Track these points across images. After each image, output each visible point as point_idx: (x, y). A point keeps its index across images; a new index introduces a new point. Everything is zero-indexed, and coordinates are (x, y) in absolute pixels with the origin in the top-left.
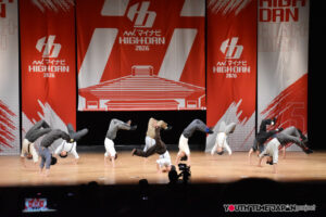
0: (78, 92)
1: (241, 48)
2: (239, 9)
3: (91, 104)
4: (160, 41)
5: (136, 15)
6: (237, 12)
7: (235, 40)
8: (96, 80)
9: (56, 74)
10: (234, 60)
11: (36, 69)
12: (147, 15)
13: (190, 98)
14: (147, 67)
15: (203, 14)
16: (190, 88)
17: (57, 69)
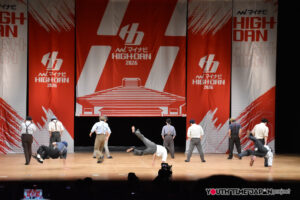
0: (76, 100)
1: (217, 64)
2: (217, 29)
3: (87, 110)
4: (147, 57)
5: (127, 35)
6: (214, 33)
7: (212, 57)
8: (91, 90)
9: (58, 84)
10: (210, 74)
11: (41, 80)
13: (173, 106)
14: (136, 79)
15: (184, 34)
16: (174, 98)
17: (59, 80)
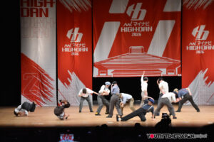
0: (93, 65)
1: (207, 33)
2: (207, 4)
4: (149, 29)
5: (133, 12)
6: (205, 7)
7: (203, 27)
9: (79, 53)
10: (201, 41)
11: (67, 50)
12: (140, 12)
13: (170, 68)
14: (140, 47)
15: (179, 10)
16: (171, 61)
17: (80, 50)
